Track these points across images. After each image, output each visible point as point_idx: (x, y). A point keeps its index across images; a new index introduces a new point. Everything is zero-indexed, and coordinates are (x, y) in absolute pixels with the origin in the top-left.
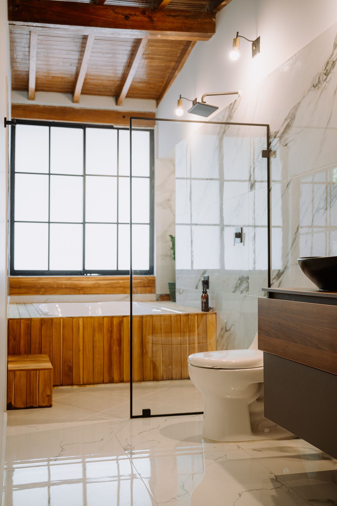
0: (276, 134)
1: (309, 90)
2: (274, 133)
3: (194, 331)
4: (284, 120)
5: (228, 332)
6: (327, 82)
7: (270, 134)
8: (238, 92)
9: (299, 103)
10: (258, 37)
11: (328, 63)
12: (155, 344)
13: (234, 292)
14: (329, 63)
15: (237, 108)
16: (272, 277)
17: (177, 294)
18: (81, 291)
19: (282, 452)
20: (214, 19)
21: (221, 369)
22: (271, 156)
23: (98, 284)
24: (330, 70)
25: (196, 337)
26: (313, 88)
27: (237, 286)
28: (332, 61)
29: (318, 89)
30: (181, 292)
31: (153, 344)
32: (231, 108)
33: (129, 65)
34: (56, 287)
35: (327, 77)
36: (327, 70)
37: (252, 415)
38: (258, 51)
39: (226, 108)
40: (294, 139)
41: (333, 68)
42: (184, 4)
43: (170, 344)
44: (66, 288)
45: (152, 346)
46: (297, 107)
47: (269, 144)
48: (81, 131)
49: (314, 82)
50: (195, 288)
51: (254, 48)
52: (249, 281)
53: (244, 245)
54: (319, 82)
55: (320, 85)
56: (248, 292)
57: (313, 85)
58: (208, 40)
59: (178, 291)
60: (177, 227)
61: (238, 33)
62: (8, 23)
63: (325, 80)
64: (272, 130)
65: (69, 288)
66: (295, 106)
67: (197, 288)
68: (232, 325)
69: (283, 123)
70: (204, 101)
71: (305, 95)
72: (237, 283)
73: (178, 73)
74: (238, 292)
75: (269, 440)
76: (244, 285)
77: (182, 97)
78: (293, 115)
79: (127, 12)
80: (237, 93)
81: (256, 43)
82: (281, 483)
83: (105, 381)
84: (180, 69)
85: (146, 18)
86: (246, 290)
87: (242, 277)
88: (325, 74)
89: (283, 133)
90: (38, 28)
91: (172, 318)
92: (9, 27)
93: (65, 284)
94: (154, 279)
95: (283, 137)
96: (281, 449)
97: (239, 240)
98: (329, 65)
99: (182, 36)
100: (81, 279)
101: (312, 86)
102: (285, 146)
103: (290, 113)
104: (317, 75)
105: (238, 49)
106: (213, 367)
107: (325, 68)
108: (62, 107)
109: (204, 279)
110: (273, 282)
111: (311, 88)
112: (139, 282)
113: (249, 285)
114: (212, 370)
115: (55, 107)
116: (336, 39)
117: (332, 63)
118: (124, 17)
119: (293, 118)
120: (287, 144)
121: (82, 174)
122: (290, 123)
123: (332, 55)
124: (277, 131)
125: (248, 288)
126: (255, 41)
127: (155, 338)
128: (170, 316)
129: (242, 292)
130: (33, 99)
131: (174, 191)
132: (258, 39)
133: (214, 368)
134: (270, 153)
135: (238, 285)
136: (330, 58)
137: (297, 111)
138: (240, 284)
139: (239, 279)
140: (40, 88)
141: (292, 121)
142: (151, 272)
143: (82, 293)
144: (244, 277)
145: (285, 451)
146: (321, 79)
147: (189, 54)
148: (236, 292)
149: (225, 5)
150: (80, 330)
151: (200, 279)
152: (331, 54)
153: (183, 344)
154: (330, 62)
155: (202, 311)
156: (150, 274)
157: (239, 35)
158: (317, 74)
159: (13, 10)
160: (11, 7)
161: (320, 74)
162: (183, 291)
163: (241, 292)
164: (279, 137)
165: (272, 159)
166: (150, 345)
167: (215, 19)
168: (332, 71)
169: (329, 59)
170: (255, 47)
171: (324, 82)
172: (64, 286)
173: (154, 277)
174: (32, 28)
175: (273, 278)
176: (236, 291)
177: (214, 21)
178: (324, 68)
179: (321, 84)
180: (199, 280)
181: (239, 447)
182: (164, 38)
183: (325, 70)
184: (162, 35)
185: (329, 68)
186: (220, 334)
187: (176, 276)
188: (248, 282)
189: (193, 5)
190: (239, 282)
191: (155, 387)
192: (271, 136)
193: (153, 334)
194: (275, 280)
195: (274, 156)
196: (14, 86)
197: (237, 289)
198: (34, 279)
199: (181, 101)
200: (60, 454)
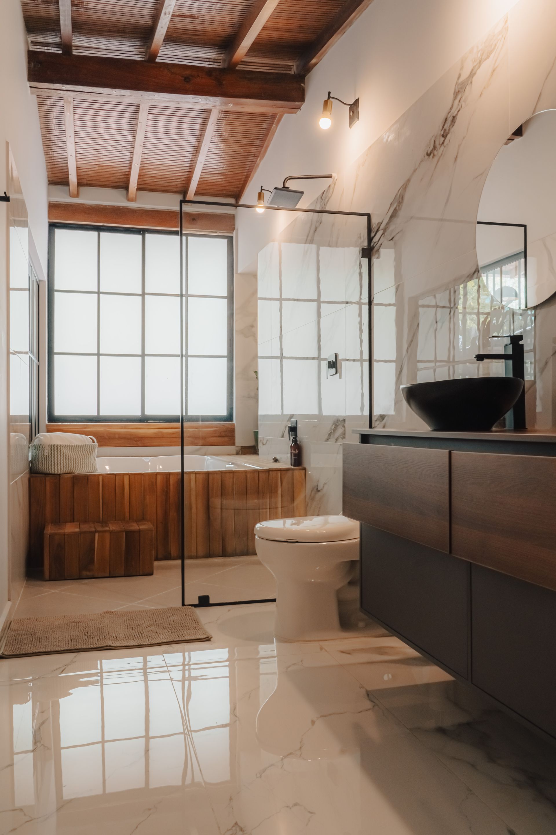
0: (379, 225)
1: (422, 161)
2: (377, 225)
3: (277, 491)
4: (389, 205)
5: (319, 493)
6: (445, 147)
7: (371, 226)
8: (332, 175)
9: (409, 180)
10: (357, 98)
11: (446, 119)
12: (226, 509)
13: (327, 440)
14: (448, 119)
15: (331, 197)
16: (374, 419)
17: (260, 445)
18: (138, 442)
19: (380, 654)
20: (302, 84)
21: (297, 542)
22: (373, 255)
23: (161, 433)
24: (449, 130)
25: (280, 499)
26: (427, 157)
27: (330, 432)
28: (452, 116)
29: (433, 157)
30: (264, 443)
31: (222, 509)
32: (324, 196)
33: (197, 151)
34: (106, 437)
35: (445, 139)
36: (445, 130)
37: (341, 603)
38: (357, 117)
39: (318, 197)
40: (402, 230)
41: (453, 125)
42: (264, 65)
43: (245, 509)
44: (119, 438)
45: (222, 511)
46: (406, 186)
47: (370, 240)
48: (139, 237)
49: (428, 148)
50: (281, 436)
51: (351, 114)
52: (346, 425)
53: (340, 378)
54: (434, 148)
55: (435, 152)
56: (344, 439)
57: (427, 152)
58: (296, 113)
59: (260, 441)
60: (260, 360)
61: (329, 93)
62: (29, 86)
63: (443, 143)
64: (375, 221)
65: (125, 438)
66: (404, 185)
67: (283, 437)
68: (325, 484)
69: (388, 210)
70: (287, 186)
71: (416, 168)
72: (331, 429)
73: (260, 160)
74: (332, 440)
75: (365, 637)
76: (340, 431)
77: (263, 188)
78: (401, 197)
79: (188, 72)
80: (330, 177)
81: (354, 107)
82: (374, 703)
83: (160, 556)
84: (264, 156)
85: (213, 81)
86: (342, 437)
87: (337, 420)
88: (443, 136)
89: (388, 224)
90: (69, 93)
91: (248, 475)
92: (31, 91)
93: (118, 433)
94: (232, 427)
95: (388, 229)
96: (380, 650)
97: (334, 370)
98: (447, 122)
99: (262, 106)
100: (139, 427)
101: (426, 154)
102: (391, 240)
103: (397, 195)
104: (431, 139)
105: (330, 114)
106: (287, 539)
107: (443, 127)
108: (114, 206)
109: (291, 424)
110: (376, 425)
111: (425, 157)
112: (214, 431)
113: (345, 431)
114: (286, 543)
115: (106, 206)
116: (457, 86)
117: (451, 118)
118: (183, 79)
119: (401, 201)
120: (393, 238)
121: (140, 292)
122: (397, 208)
123: (451, 108)
124: (381, 221)
125: (345, 434)
126: (353, 104)
127: (225, 502)
128: (246, 472)
129: (337, 440)
130: (77, 195)
131: (256, 315)
132: (357, 102)
133: (289, 541)
134: (372, 252)
135: (333, 431)
136: (449, 112)
137: (405, 191)
138: (335, 430)
139: (333, 424)
140: (85, 182)
141: (399, 206)
142: (230, 417)
143: (141, 445)
144: (339, 420)
145: (386, 653)
146: (437, 143)
147: (273, 135)
148: (329, 440)
149: (316, 64)
150: (126, 491)
151: (287, 425)
152: (450, 106)
153: (262, 509)
154: (449, 117)
155: (291, 465)
156: (229, 421)
157: (331, 95)
158: (433, 137)
159: (34, 67)
160: (32, 63)
161: (436, 137)
162: (267, 440)
163: (335, 441)
164: (383, 229)
165: (374, 261)
166: (219, 511)
167: (304, 84)
168: (452, 130)
169: (448, 115)
170: (353, 112)
171: (441, 146)
172: (117, 436)
173: (234, 424)
174: (62, 92)
175: (376, 419)
176: (330, 438)
177: (303, 86)
178: (441, 127)
179: (437, 151)
180: (286, 427)
181: (321, 649)
182: (238, 109)
183: (442, 130)
184: (235, 104)
185: (448, 126)
186: (311, 495)
187: (259, 422)
188: (344, 426)
189: (275, 66)
190: (334, 426)
191: (224, 565)
192: (373, 229)
193: (222, 495)
194: (378, 422)
195: (377, 256)
196: (51, 179)
197: (330, 435)
198: (78, 428)
199: (262, 194)
200: (72, 660)
